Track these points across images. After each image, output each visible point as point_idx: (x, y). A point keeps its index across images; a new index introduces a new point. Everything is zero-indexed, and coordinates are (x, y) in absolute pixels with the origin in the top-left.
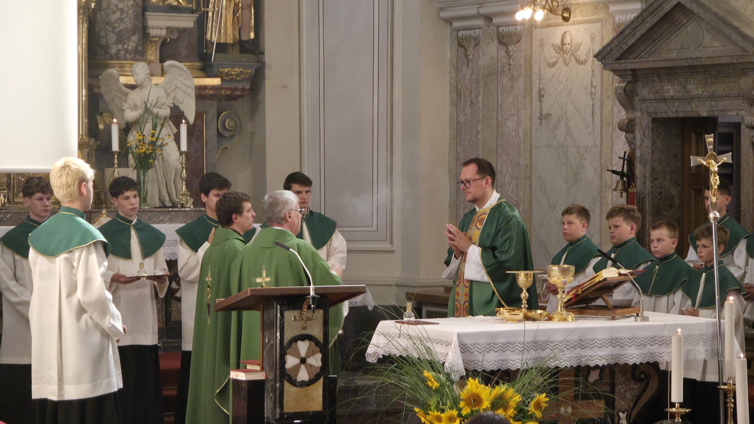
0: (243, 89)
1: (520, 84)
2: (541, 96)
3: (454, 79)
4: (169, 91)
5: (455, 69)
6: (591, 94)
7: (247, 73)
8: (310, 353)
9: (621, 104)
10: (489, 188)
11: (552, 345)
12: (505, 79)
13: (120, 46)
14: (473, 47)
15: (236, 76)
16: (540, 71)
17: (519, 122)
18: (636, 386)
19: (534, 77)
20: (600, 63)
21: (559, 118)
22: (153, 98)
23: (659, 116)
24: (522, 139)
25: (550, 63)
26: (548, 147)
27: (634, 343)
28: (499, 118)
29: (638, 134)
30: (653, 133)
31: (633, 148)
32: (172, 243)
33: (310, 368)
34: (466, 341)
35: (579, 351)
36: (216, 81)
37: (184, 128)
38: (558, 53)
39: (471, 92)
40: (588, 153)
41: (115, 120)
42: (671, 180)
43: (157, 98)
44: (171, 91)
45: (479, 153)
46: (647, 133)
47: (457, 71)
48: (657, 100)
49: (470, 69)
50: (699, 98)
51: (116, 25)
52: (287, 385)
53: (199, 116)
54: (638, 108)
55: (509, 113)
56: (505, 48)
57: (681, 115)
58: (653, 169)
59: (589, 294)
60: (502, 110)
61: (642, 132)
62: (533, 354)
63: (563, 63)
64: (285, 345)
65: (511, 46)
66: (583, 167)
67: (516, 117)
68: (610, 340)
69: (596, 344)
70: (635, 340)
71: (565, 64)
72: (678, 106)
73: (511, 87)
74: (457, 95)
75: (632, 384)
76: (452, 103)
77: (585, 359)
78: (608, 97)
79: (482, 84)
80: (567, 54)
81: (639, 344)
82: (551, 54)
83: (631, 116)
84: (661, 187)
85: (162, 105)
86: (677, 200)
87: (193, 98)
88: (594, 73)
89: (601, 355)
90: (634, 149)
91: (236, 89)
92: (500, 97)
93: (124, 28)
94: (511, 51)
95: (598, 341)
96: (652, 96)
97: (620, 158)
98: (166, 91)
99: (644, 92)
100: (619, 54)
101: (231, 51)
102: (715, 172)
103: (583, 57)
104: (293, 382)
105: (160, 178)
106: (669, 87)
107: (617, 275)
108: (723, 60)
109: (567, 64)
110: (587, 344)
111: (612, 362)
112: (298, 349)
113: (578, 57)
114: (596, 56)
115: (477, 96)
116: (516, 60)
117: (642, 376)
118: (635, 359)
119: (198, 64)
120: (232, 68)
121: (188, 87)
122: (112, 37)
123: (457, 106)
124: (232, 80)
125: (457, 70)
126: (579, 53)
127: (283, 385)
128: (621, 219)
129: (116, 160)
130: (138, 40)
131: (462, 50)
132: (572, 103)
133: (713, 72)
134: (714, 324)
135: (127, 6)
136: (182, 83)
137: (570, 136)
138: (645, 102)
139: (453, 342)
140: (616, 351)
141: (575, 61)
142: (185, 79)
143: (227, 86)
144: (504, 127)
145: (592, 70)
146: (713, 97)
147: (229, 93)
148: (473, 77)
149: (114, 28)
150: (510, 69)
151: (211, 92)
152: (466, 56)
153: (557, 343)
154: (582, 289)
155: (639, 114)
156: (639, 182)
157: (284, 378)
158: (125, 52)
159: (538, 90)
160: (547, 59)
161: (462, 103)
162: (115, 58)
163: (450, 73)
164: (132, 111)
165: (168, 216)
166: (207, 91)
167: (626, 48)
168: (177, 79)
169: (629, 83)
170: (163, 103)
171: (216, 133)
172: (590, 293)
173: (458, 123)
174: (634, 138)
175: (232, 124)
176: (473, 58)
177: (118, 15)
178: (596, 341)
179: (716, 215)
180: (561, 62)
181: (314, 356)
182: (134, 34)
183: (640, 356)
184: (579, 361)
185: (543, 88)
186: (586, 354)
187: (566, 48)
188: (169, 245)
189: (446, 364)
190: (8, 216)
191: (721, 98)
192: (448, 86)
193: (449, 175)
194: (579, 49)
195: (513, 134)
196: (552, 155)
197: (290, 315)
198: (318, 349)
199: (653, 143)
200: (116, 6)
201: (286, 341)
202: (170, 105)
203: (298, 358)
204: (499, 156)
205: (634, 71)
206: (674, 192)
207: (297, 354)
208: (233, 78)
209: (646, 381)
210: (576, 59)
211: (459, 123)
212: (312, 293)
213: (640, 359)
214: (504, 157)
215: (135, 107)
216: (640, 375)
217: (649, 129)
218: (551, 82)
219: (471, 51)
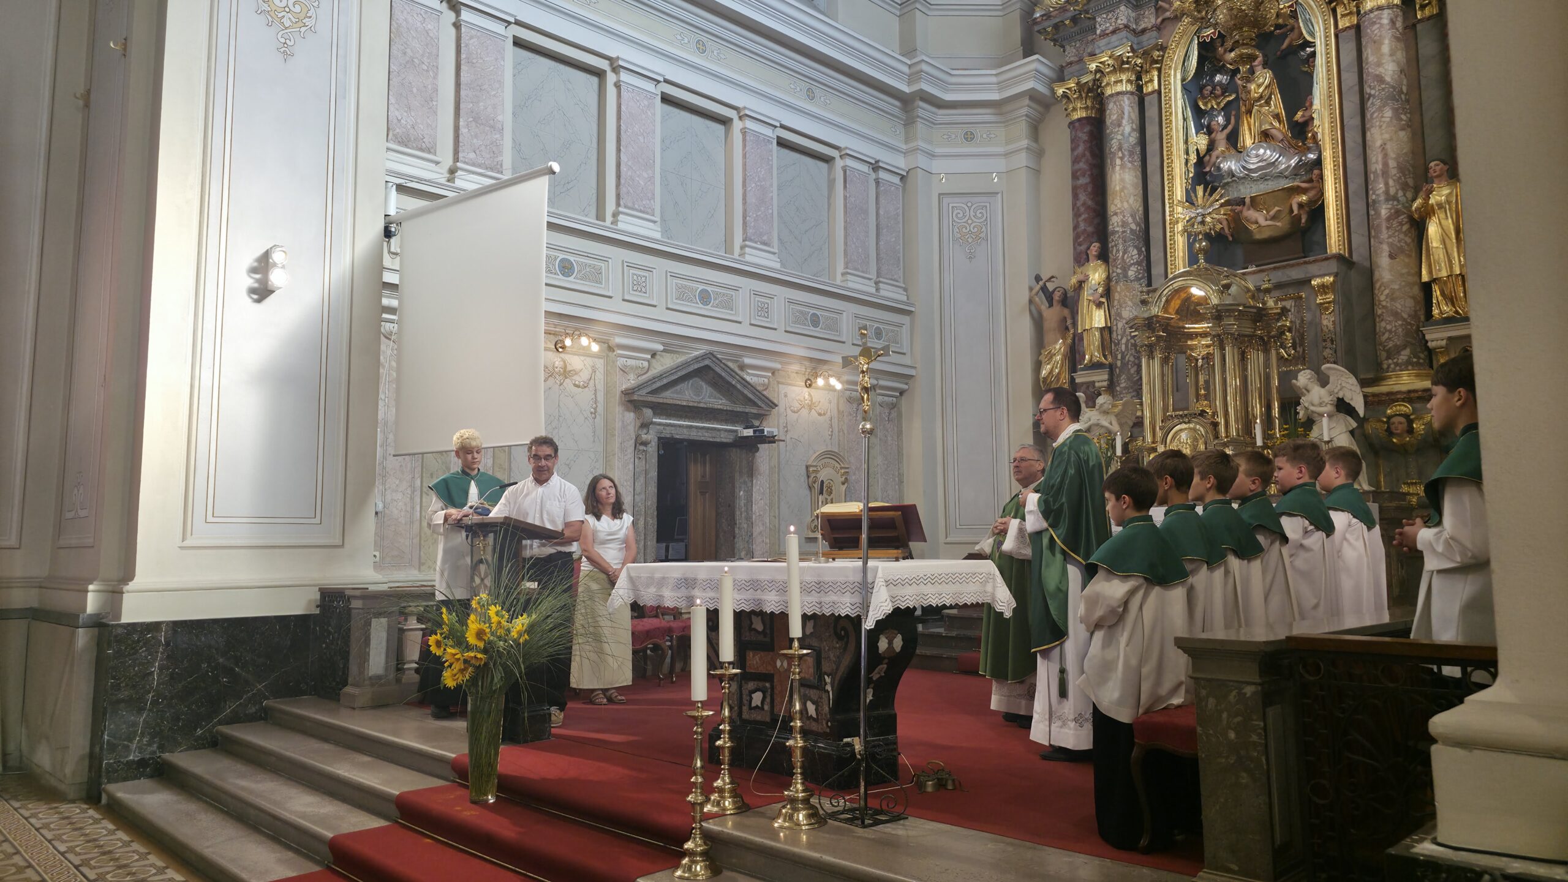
13: (1390, 361)
51: (1386, 344)
75: (834, 642)
93: (1394, 345)
117: (843, 633)
122: (1384, 355)
130: (1411, 353)
135: (1395, 326)
149: (1385, 346)
177: (1387, 335)
182: (1405, 349)
200: (1385, 328)
209: (845, 640)
216: (841, 632)
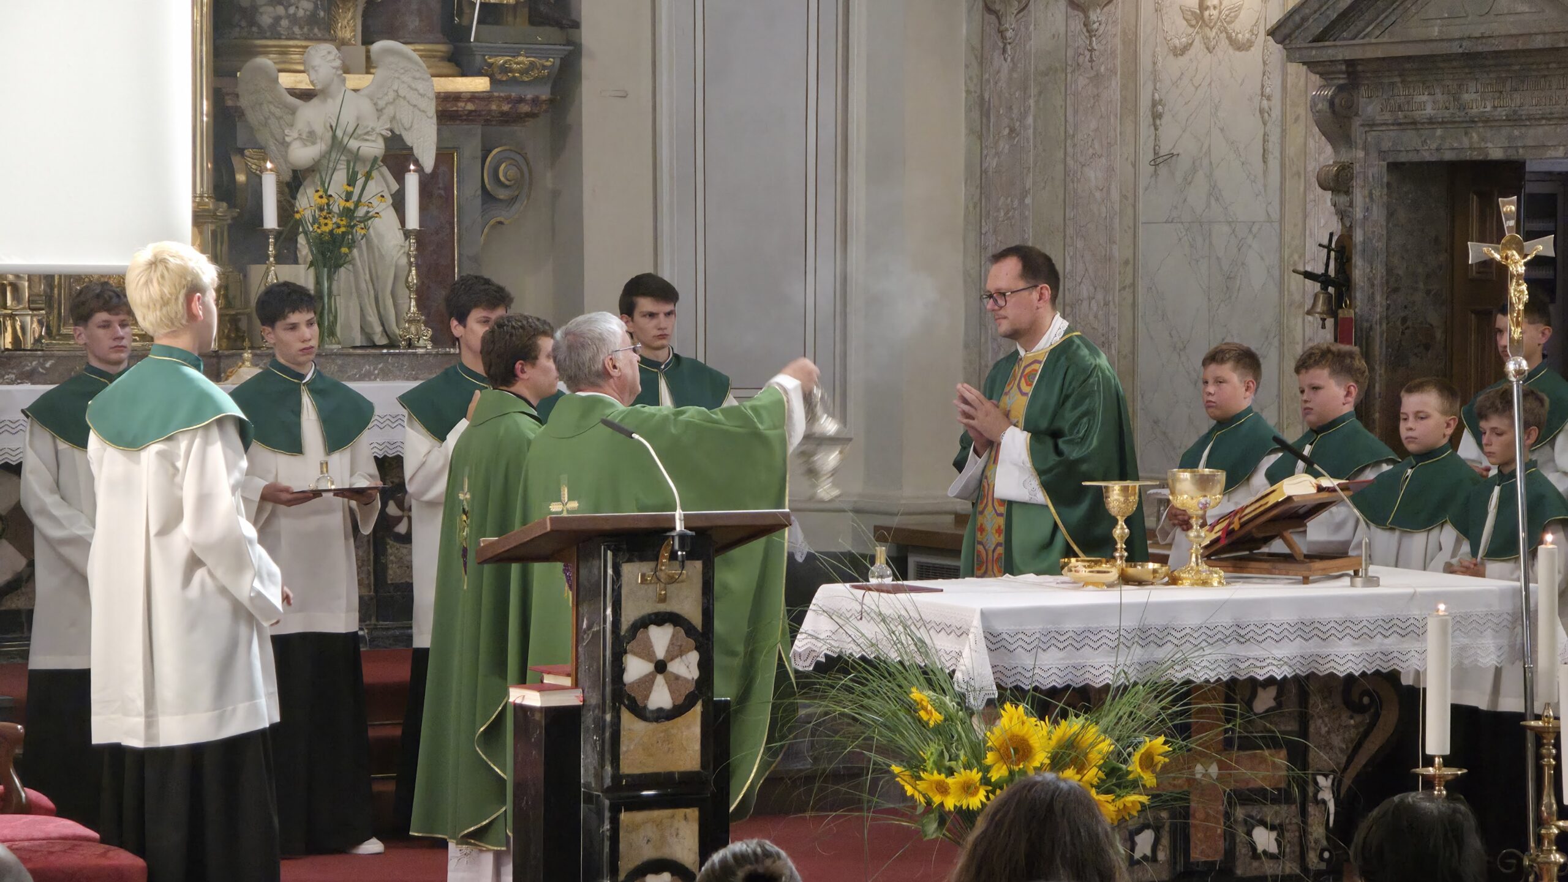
0: (535, 101)
1: (1114, 89)
2: (1156, 116)
3: (975, 80)
4: (381, 103)
5: (976, 57)
6: (1261, 111)
7: (544, 67)
8: (677, 651)
9: (1324, 134)
10: (1046, 308)
11: (1179, 635)
12: (1082, 81)
13: (280, 10)
14: (1015, 12)
15: (522, 72)
16: (1155, 63)
17: (1110, 169)
18: (1352, 722)
19: (1142, 77)
20: (1280, 46)
21: (1194, 163)
22: (348, 118)
23: (1403, 158)
24: (1117, 207)
25: (1175, 47)
26: (1172, 222)
27: (1348, 631)
28: (1070, 162)
29: (1359, 197)
30: (1389, 195)
31: (1348, 225)
32: (388, 422)
33: (674, 681)
34: (999, 627)
35: (1234, 649)
36: (480, 84)
37: (412, 182)
38: (1192, 26)
39: (1011, 108)
40: (1255, 236)
41: (269, 165)
42: (1428, 292)
43: (358, 118)
44: (387, 104)
45: (1026, 236)
46: (1376, 193)
47: (981, 64)
48: (1400, 124)
49: (1009, 60)
50: (1487, 121)
52: (626, 716)
53: (443, 156)
54: (1358, 141)
55: (1091, 151)
56: (1082, 15)
57: (1449, 156)
58: (1390, 270)
59: (1254, 530)
60: (1074, 146)
61: (1366, 193)
62: (1138, 654)
63: (1203, 46)
64: (622, 633)
65: (1095, 10)
66: (1243, 264)
67: (1103, 160)
68: (1300, 625)
69: (1269, 634)
70: (1351, 625)
71: (1208, 48)
72: (1443, 138)
73: (1094, 97)
74: (981, 115)
75: (1344, 717)
76: (971, 131)
77: (1247, 664)
78: (1297, 119)
79: (1033, 90)
80: (1211, 29)
81: (1360, 633)
82: (1178, 29)
83: (1345, 157)
84: (1406, 307)
85: (367, 133)
86: (1439, 335)
87: (431, 118)
88: (1267, 68)
89: (1280, 656)
90: (1351, 226)
91: (521, 100)
92: (1070, 118)
94: (1094, 23)
95: (1273, 628)
96: (1387, 117)
97: (1320, 245)
98: (375, 104)
99: (1370, 107)
100: (1319, 28)
101: (510, 19)
102: (1519, 275)
103: (1243, 35)
104: (640, 712)
105: (363, 286)
106: (1425, 98)
107: (1314, 491)
108: (1538, 42)
109: (1211, 49)
110: (1251, 634)
111: (1303, 672)
112: (651, 642)
113: (1234, 34)
114: (1272, 33)
115: (1023, 116)
116: (1104, 42)
117: (1366, 700)
118: (1350, 664)
119: (442, 48)
120: (514, 56)
121: (422, 95)
123: (980, 137)
124: (515, 81)
125: (982, 61)
126: (1237, 26)
127: (619, 718)
128: (1325, 372)
129: (271, 248)
131: (993, 17)
132: (1222, 130)
133: (1517, 67)
134: (1516, 592)
136: (409, 87)
137: (1217, 199)
138: (1375, 129)
139: (972, 630)
140: (1312, 647)
141: (1227, 41)
142: (414, 78)
143: (502, 94)
144: (1079, 181)
145: (1265, 63)
146: (1515, 120)
147: (506, 108)
148: (1015, 75)
150: (1091, 61)
151: (470, 107)
152: (1001, 33)
153: (1188, 631)
154: (1240, 519)
155: (1361, 154)
156: (1359, 296)
157: (622, 703)
158: (290, 21)
159: (1150, 104)
160: (1169, 38)
161: (991, 129)
162: (268, 34)
163: (967, 66)
164: (306, 145)
165: (380, 366)
166: (461, 104)
167: (1335, 16)
168: (398, 78)
169: (1340, 88)
170: (369, 129)
171: (479, 192)
172: (1258, 527)
173: (984, 172)
174: (1351, 205)
175: (513, 172)
176: (1016, 35)
178: (1268, 627)
179: (1520, 366)
180: (1198, 44)
181: (684, 657)
183: (1361, 659)
184: (1233, 669)
185: (1161, 100)
186: (1251, 654)
187: (1210, 16)
188: (382, 426)
189: (958, 675)
190: (48, 365)
191: (1534, 120)
192: (964, 95)
193: (965, 281)
194: (1236, 17)
195: (1098, 195)
196: (1180, 239)
197: (633, 572)
198: (692, 642)
199: (1391, 214)
201: (625, 626)
202: (384, 133)
203: (651, 661)
204: (1068, 240)
205: (1350, 63)
206: (1433, 317)
207: (647, 653)
208: (514, 77)
209: (1372, 710)
210: (1229, 38)
211: (986, 173)
212: (679, 526)
213: (1361, 665)
214: (1080, 244)
215: (311, 137)
216: (1361, 700)
217: (1382, 185)
218: (1177, 86)
219: (1010, 22)
